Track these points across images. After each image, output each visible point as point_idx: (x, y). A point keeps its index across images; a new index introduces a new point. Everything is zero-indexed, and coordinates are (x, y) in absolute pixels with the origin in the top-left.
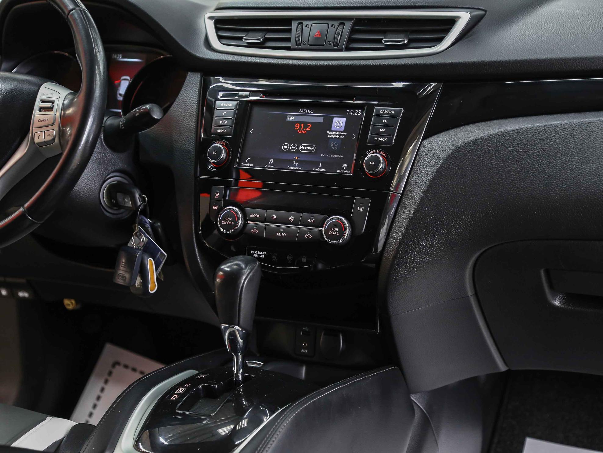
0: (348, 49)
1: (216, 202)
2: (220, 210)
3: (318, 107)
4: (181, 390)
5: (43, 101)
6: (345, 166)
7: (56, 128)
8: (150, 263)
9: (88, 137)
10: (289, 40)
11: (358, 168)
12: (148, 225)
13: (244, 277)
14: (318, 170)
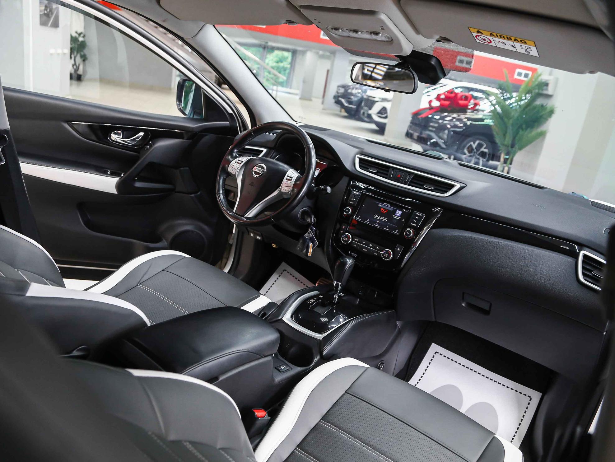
0: (409, 185)
1: (343, 230)
2: (344, 234)
3: (392, 205)
4: (312, 301)
5: (288, 176)
6: (397, 231)
7: (291, 188)
8: (311, 245)
9: (302, 195)
10: (387, 175)
11: (401, 233)
12: (314, 230)
13: (348, 266)
14: (386, 229)
